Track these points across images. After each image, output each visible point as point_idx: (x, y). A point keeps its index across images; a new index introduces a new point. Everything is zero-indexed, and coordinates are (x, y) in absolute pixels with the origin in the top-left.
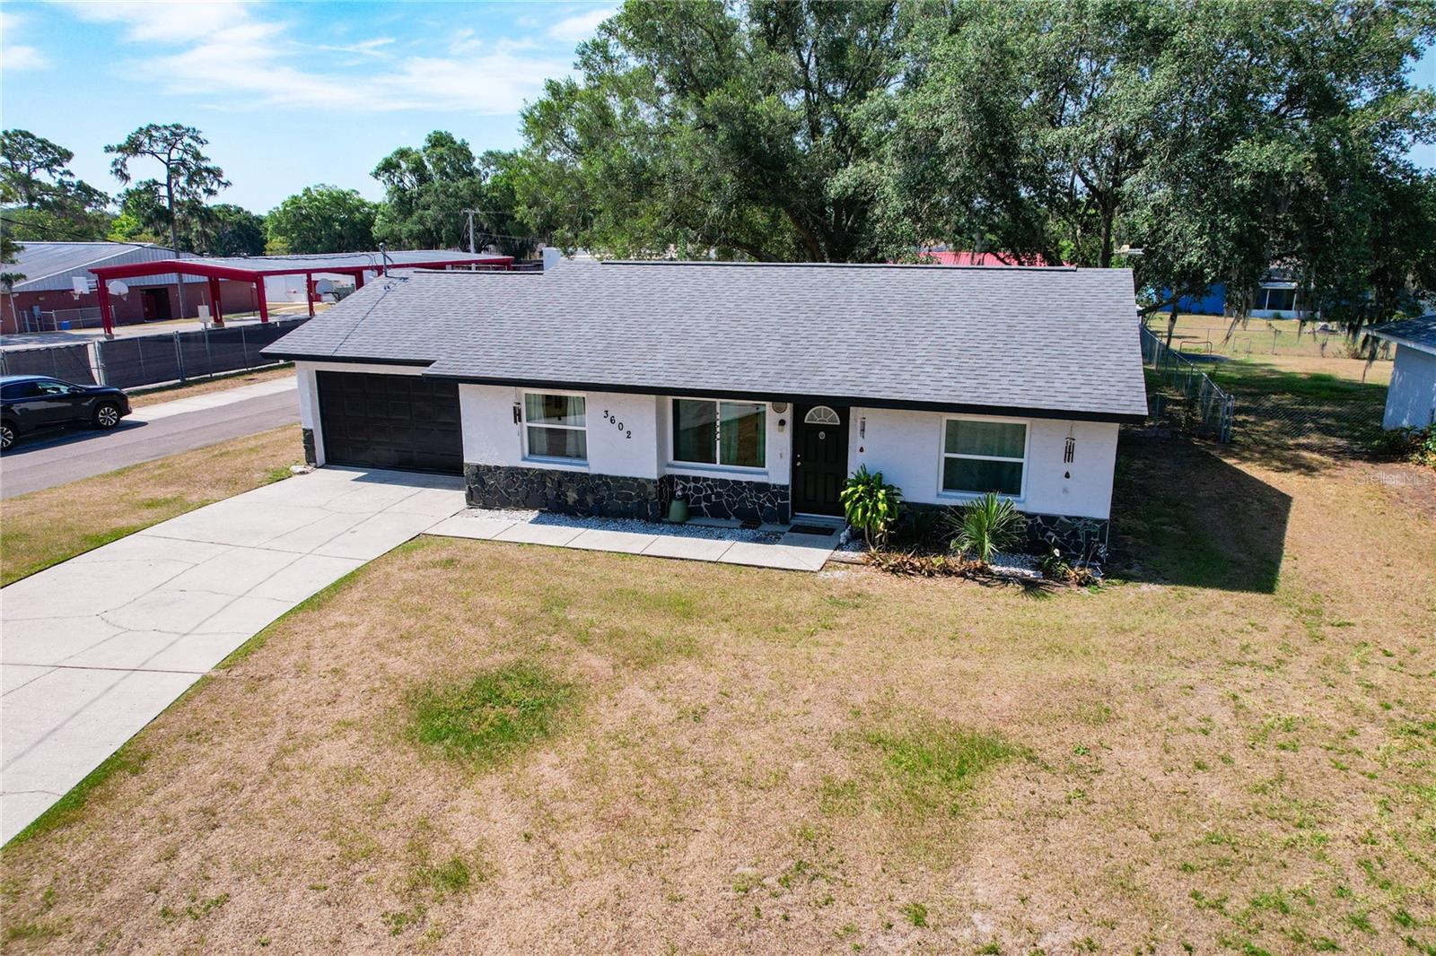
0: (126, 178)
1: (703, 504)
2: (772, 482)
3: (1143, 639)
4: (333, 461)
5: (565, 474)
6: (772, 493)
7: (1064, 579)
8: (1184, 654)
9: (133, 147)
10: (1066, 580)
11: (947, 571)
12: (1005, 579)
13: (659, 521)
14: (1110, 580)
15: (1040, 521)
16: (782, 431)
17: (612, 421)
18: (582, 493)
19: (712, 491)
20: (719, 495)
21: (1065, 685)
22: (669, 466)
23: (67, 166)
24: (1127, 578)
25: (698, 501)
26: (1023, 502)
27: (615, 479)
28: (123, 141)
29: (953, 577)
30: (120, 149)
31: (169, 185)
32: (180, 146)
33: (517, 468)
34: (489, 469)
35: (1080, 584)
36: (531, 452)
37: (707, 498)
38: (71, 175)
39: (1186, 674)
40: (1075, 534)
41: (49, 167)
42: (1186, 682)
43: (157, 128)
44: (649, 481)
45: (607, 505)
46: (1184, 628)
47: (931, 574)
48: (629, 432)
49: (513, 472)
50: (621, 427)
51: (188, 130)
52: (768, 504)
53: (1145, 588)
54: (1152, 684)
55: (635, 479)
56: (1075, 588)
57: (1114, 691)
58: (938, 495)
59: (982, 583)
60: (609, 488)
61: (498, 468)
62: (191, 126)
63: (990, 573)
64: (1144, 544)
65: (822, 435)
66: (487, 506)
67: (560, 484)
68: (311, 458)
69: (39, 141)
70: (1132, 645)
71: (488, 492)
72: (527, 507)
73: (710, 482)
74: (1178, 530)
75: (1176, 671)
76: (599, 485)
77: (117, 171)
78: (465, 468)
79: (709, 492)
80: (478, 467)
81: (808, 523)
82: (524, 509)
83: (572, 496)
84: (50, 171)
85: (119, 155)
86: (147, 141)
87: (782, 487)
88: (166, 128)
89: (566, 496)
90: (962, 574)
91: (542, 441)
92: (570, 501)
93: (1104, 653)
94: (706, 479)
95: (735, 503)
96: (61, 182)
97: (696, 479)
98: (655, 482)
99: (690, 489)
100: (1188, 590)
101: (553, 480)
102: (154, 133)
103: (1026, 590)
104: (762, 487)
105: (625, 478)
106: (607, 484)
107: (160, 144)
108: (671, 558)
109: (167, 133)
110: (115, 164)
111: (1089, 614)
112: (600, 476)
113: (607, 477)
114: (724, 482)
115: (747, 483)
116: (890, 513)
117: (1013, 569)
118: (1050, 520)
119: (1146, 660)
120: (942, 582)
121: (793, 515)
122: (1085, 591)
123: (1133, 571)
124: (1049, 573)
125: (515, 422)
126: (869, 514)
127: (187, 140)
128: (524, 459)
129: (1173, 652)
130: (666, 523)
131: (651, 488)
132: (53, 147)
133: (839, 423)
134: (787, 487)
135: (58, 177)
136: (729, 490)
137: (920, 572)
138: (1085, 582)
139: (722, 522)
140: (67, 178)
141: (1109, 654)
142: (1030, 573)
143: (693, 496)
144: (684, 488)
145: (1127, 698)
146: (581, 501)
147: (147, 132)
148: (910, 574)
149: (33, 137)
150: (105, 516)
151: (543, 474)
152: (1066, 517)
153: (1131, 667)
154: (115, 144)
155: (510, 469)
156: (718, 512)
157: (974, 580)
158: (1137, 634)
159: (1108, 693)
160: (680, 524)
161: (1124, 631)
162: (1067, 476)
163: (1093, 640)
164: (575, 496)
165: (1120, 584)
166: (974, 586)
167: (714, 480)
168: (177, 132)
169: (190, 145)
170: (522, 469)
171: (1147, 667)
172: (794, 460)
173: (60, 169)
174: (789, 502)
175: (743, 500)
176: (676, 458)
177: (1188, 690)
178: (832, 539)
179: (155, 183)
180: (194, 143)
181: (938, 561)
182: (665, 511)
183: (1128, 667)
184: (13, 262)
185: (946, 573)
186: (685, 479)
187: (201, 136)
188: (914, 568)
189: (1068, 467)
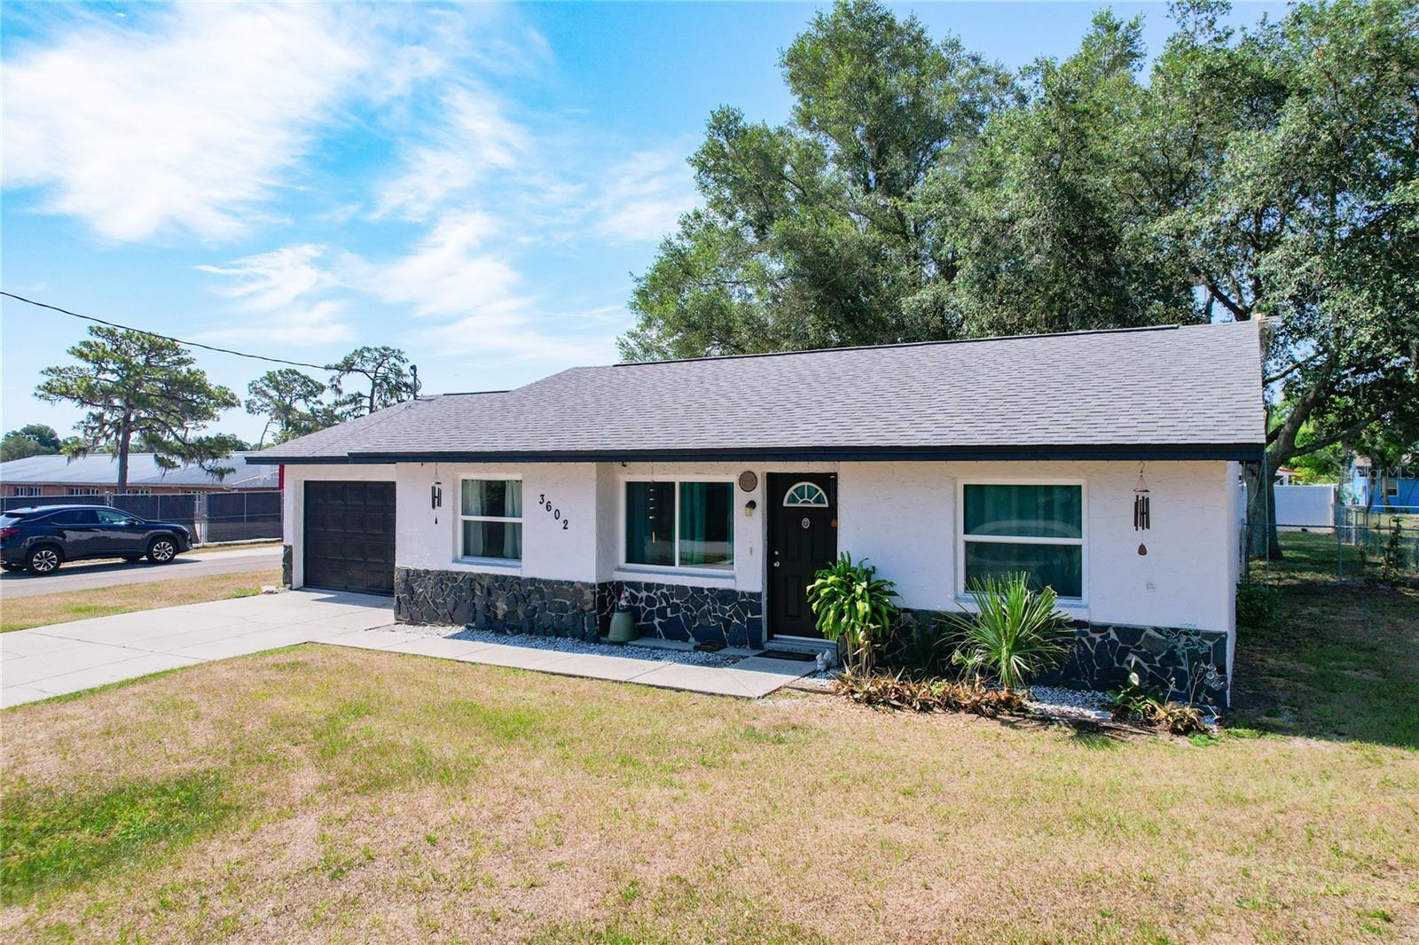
0: (339, 392)
1: (657, 621)
2: (739, 588)
3: (1280, 817)
4: (310, 583)
5: (496, 578)
6: (740, 604)
7: (1148, 723)
8: (1373, 849)
9: (347, 367)
10: (1150, 723)
11: (952, 705)
12: (1045, 720)
13: (597, 641)
14: (1233, 730)
15: (1113, 636)
16: (751, 515)
17: (548, 508)
18: (515, 601)
19: (667, 601)
20: (676, 608)
21: (1086, 885)
22: (619, 569)
23: (319, 397)
24: (1264, 729)
25: (650, 617)
26: (1086, 607)
27: (548, 583)
28: (340, 361)
29: (962, 713)
30: (337, 368)
31: (371, 398)
32: (387, 365)
33: (447, 573)
34: (417, 573)
35: (1175, 731)
36: (467, 552)
37: (661, 613)
38: (321, 404)
39: (1376, 888)
40: (1171, 657)
41: (305, 398)
42: (1372, 904)
43: (369, 350)
44: (586, 585)
45: (539, 619)
46: (1374, 807)
47: (926, 708)
48: (566, 522)
49: (444, 577)
50: (557, 516)
51: (394, 351)
52: (736, 620)
53: (1299, 743)
54: (1288, 899)
55: (571, 584)
56: (1165, 737)
57: (1194, 905)
58: (957, 598)
59: (1004, 723)
60: (542, 596)
61: (427, 572)
62: (397, 348)
63: (1023, 709)
64: (1306, 688)
65: (806, 523)
66: (413, 621)
67: (489, 594)
68: (288, 579)
69: (303, 377)
70: (1256, 825)
71: (416, 604)
72: (454, 622)
73: (665, 591)
74: (1371, 676)
75: (1349, 880)
76: (530, 592)
77: (333, 386)
78: (396, 574)
79: (664, 604)
80: (408, 571)
81: (786, 647)
82: (450, 624)
83: (502, 607)
84: (306, 401)
85: (336, 373)
86: (359, 360)
87: (752, 595)
88: (376, 349)
89: (497, 608)
90: (975, 709)
91: (478, 541)
92: (500, 614)
93: (1190, 835)
94: (660, 586)
95: (695, 618)
96: (312, 410)
97: (649, 587)
98: (593, 586)
99: (641, 600)
100: (1387, 753)
101: (482, 587)
102: (366, 354)
103: (1079, 735)
104: (727, 596)
105: (560, 583)
106: (540, 591)
107: (372, 364)
108: (570, 676)
109: (377, 354)
110: (332, 380)
111: (1179, 773)
112: (533, 581)
113: (540, 581)
114: (681, 590)
115: (709, 590)
116: (875, 616)
117: (1066, 708)
118: (1130, 635)
119: (1281, 852)
120: (942, 720)
121: (770, 638)
122: (1182, 742)
123: (1277, 721)
124: (1122, 713)
125: (434, 507)
126: (845, 619)
127: (392, 360)
128: (456, 561)
129: (1346, 846)
130: (605, 643)
131: (588, 595)
132: (312, 382)
133: (826, 505)
134: (759, 595)
135: (311, 405)
136: (687, 601)
137: (910, 704)
138: (1184, 729)
139: (678, 644)
140: (318, 407)
141: (1201, 836)
142: (1092, 714)
143: (644, 609)
144: (634, 598)
145: (1220, 922)
146: (510, 614)
147: (360, 353)
148: (894, 707)
149: (298, 374)
150: (24, 617)
151: (473, 579)
152: (1158, 630)
153: (1243, 863)
154: (333, 364)
155: (440, 573)
156: (675, 631)
157: (993, 717)
158: (1267, 808)
159: (1179, 909)
160: (621, 644)
161: (1241, 801)
162: (1142, 550)
163: (1173, 811)
164: (505, 607)
165: (1252, 737)
166: (992, 726)
167: (670, 587)
168: (385, 353)
169: (394, 364)
170: (452, 573)
171: (1280, 867)
172: (770, 558)
173: (314, 399)
174: (764, 616)
175: (704, 615)
176: (629, 560)
177: (1378, 923)
178: (808, 666)
179: (360, 395)
180: (397, 363)
181: (939, 687)
182: (605, 628)
183: (1238, 862)
184: (228, 457)
185: (951, 707)
186: (635, 585)
187: (404, 356)
188: (901, 698)
189: (1143, 536)
